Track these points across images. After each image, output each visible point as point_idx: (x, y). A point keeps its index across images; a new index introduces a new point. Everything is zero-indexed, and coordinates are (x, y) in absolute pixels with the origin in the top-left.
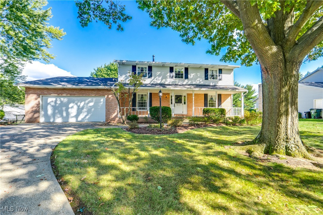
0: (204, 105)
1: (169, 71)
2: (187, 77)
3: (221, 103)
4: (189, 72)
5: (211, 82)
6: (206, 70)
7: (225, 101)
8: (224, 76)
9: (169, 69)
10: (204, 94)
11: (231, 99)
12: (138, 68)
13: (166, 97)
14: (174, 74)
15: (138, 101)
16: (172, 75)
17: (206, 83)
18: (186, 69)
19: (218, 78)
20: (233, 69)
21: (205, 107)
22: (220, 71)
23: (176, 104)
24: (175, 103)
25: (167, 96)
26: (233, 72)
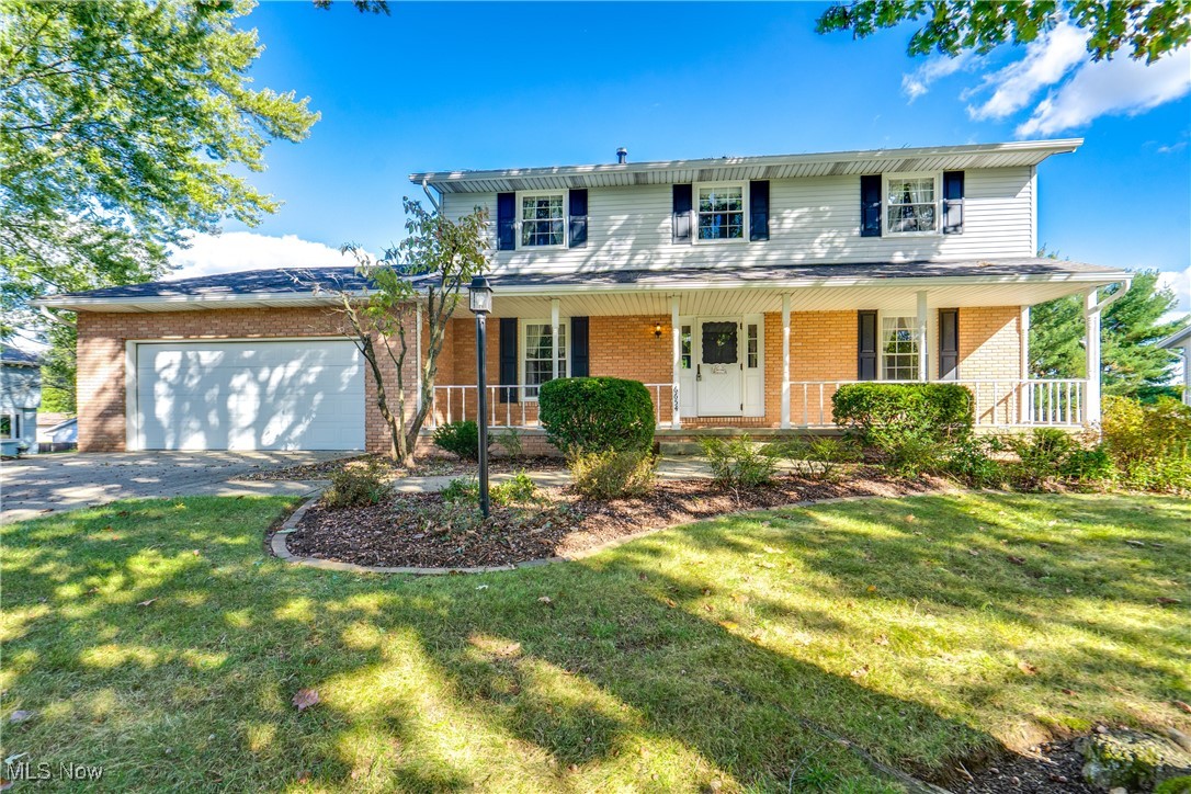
0: (855, 372)
1: (671, 205)
2: (760, 231)
3: (957, 358)
4: (771, 201)
5: (896, 245)
6: (871, 187)
7: (980, 344)
8: (974, 208)
9: (671, 195)
10: (859, 311)
11: (1019, 330)
12: (525, 203)
13: (658, 333)
14: (693, 218)
15: (529, 355)
16: (683, 223)
17: (872, 250)
18: (760, 191)
19: (941, 222)
20: (1030, 167)
21: (860, 376)
22: (954, 182)
23: (706, 369)
24: (701, 362)
25: (658, 328)
26: (1034, 179)
